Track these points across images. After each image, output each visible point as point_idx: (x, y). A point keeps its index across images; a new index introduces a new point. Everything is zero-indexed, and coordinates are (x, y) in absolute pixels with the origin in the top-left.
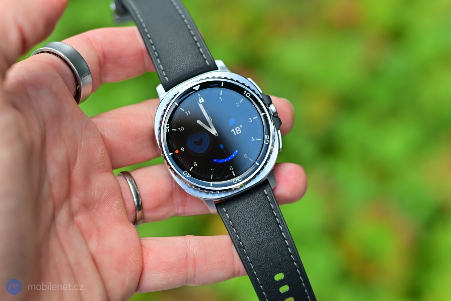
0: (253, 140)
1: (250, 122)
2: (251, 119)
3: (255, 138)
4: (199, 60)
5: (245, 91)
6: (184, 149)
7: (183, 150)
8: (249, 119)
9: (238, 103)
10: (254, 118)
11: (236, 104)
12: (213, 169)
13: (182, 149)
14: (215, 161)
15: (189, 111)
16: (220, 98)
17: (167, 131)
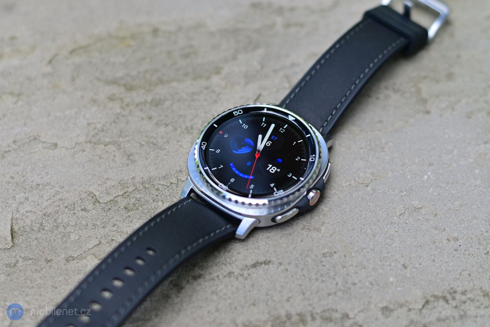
0: (272, 185)
1: (288, 175)
2: (291, 175)
3: (274, 186)
4: (319, 122)
5: (314, 156)
6: (227, 136)
7: (225, 136)
8: (290, 173)
9: (299, 158)
10: (293, 177)
11: (298, 157)
12: (222, 166)
13: (227, 135)
14: (232, 165)
15: (265, 125)
16: (295, 143)
17: (235, 114)
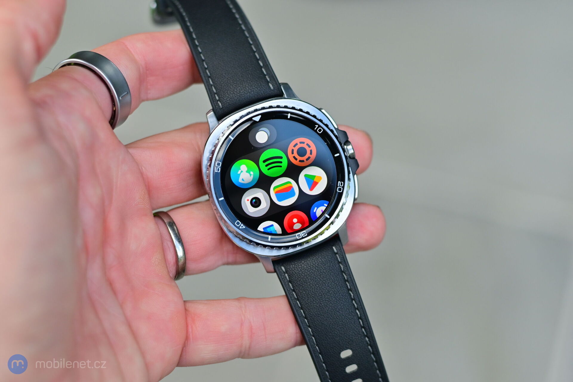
17: (218, 170)
